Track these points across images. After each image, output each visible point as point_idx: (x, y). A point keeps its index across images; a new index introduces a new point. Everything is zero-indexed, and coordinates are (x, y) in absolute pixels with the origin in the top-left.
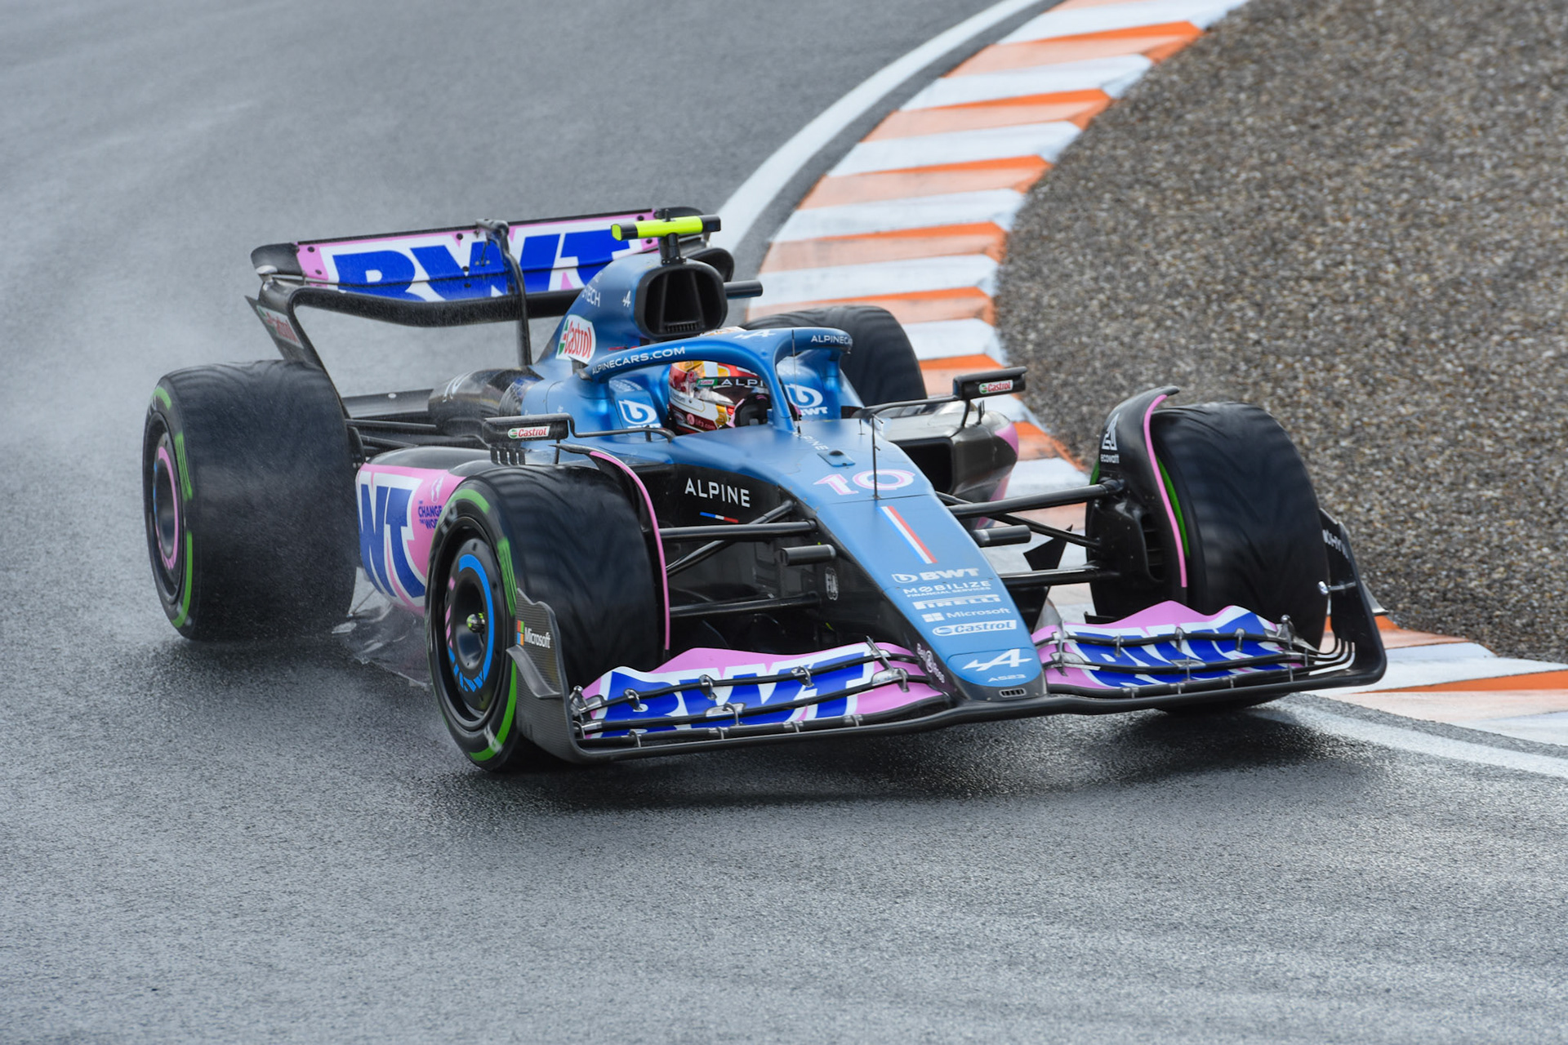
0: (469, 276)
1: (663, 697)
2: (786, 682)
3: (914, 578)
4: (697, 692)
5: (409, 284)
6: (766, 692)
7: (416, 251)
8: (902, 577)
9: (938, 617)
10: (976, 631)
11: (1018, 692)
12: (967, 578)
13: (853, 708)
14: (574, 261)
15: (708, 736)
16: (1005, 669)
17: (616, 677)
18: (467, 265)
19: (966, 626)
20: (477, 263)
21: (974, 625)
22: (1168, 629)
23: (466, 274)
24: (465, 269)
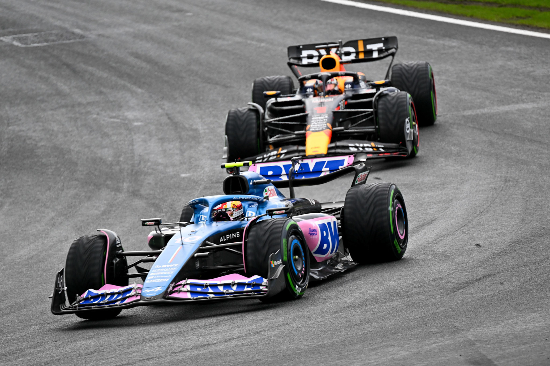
0: (297, 173)
1: (96, 297)
2: (119, 293)
3: (160, 266)
4: (104, 296)
5: (281, 175)
6: (116, 296)
7: (284, 166)
8: (157, 266)
9: (152, 277)
10: (157, 281)
11: (150, 298)
12: (173, 267)
13: (127, 301)
14: (328, 169)
15: (104, 307)
16: (153, 292)
17: (89, 291)
18: (297, 170)
19: (155, 280)
20: (300, 169)
21: (157, 280)
22: (230, 281)
23: (297, 172)
24: (297, 171)
